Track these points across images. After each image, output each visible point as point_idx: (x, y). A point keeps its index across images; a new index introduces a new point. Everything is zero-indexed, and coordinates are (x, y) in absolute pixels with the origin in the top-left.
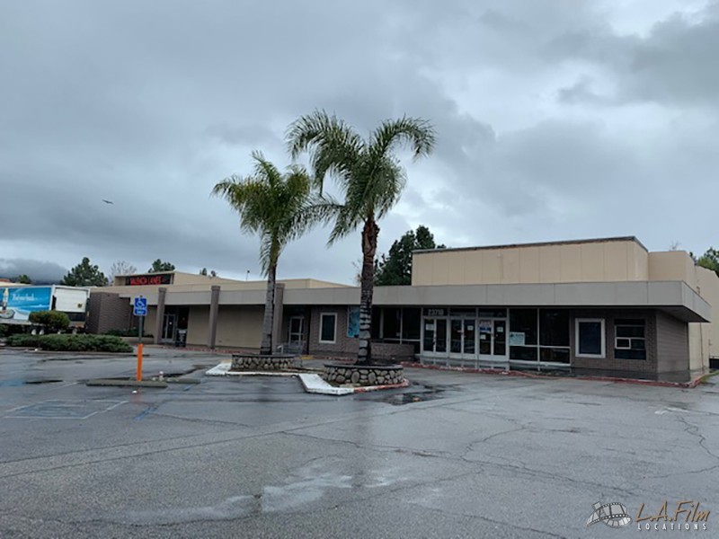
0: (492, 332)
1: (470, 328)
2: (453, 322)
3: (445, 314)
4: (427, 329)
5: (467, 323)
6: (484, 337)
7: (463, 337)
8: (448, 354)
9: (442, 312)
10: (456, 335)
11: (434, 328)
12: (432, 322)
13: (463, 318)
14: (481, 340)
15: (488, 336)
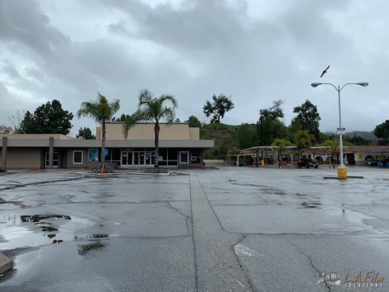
0: (151, 156)
1: (142, 155)
2: (135, 153)
3: (132, 150)
4: (124, 156)
5: (141, 153)
6: (147, 158)
7: (139, 159)
8: (133, 165)
9: (130, 149)
10: (136, 158)
11: (127, 156)
12: (126, 153)
13: (139, 152)
14: (146, 160)
15: (149, 158)
